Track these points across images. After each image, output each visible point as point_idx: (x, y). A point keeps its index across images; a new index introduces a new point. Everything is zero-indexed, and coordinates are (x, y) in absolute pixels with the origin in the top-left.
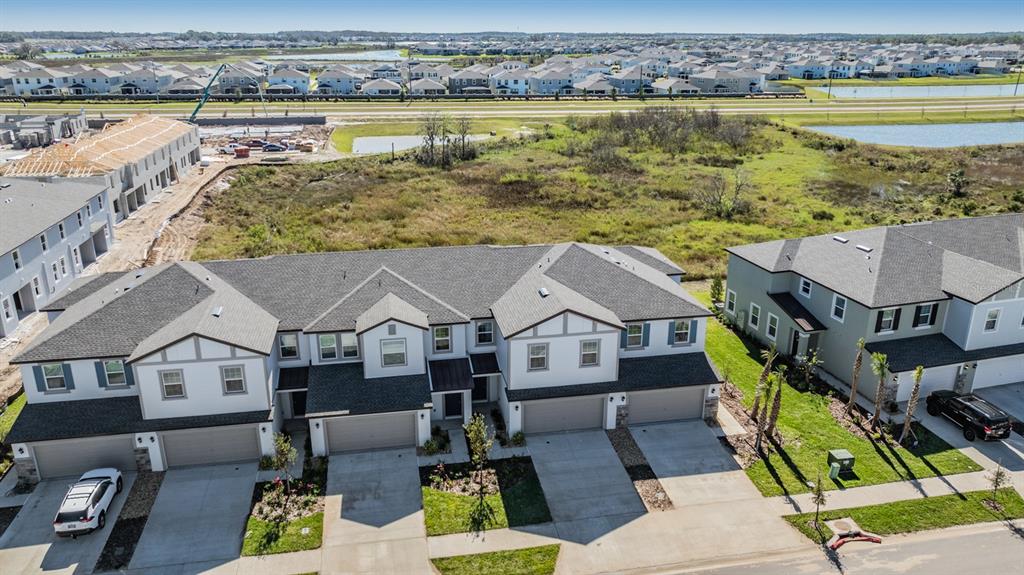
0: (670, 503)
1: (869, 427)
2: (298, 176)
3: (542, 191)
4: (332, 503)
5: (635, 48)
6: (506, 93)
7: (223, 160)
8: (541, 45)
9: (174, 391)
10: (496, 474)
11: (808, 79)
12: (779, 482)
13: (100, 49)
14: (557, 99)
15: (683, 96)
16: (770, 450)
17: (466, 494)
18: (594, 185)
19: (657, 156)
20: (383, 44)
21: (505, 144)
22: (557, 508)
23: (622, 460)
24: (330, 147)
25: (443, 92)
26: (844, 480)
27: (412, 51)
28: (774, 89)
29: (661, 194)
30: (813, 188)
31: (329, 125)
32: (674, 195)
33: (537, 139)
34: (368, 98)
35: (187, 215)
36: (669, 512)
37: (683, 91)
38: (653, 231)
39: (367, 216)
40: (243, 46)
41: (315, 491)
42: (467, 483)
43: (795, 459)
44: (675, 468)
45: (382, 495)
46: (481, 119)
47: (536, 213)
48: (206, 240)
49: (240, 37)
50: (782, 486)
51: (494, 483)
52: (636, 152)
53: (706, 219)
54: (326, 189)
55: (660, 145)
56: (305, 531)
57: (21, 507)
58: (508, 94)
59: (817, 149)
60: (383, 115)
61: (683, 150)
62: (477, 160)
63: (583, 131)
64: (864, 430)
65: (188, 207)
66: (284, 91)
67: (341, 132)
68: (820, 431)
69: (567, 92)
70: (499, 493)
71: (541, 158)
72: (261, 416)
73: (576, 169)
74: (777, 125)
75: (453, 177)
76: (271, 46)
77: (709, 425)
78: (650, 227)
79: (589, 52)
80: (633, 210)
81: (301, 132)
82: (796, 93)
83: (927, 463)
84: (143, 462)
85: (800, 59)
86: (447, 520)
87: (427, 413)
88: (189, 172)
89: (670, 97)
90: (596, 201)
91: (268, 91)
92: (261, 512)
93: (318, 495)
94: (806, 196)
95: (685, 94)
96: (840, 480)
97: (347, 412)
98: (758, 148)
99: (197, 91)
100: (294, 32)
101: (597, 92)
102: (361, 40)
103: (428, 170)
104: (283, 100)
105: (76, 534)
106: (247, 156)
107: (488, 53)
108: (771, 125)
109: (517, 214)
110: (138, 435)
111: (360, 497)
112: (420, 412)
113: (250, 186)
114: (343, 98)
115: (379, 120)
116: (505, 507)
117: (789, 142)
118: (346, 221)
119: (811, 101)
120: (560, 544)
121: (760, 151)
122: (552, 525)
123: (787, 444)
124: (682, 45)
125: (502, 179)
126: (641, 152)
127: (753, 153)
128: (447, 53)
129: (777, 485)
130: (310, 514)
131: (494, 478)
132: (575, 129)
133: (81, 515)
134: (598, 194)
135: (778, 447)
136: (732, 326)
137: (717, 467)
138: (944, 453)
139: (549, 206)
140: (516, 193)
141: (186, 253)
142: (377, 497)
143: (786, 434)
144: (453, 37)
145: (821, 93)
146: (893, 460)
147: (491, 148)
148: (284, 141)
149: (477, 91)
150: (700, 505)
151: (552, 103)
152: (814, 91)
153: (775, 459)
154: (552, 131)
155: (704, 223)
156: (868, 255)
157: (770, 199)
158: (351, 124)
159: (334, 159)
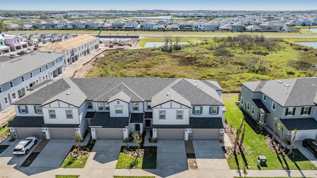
0: (197, 167)
1: (277, 149)
2: (125, 53)
3: (197, 61)
4: (92, 154)
5: (246, 16)
6: (197, 29)
7: (105, 48)
8: (215, 14)
9: (53, 116)
10: (144, 151)
11: (303, 26)
12: (238, 165)
13: (86, 15)
14: (213, 32)
15: (256, 31)
16: (239, 153)
17: (133, 156)
18: (215, 59)
19: (240, 50)
20: (166, 14)
21: (192, 46)
22: (159, 165)
23: (186, 151)
24: (138, 45)
25: (177, 29)
26: (261, 166)
27: (174, 16)
28: (289, 29)
29: (236, 63)
30: (290, 64)
31: (140, 38)
32: (241, 64)
33: (202, 44)
34: (154, 30)
35: (88, 64)
36: (195, 170)
37: (256, 30)
38: (229, 75)
39: (140, 66)
40: (125, 14)
41: (88, 150)
42: (134, 153)
43: (246, 157)
44: (203, 156)
45: (107, 154)
46: (186, 37)
47: (192, 68)
48: (91, 71)
49: (125, 12)
50: (238, 166)
51: (142, 154)
52: (233, 49)
53: (249, 72)
54: (132, 58)
55: (242, 47)
56: (81, 162)
57: (9, 145)
58: (198, 30)
59: (298, 50)
60: (156, 35)
61: (250, 49)
62: (181, 50)
63: (218, 42)
64: (275, 149)
65: (90, 61)
66: (130, 28)
67: (143, 41)
68: (260, 148)
69: (217, 29)
70: (143, 157)
71: (201, 51)
72: (76, 126)
73: (211, 54)
74: (286, 42)
75: (171, 55)
76: (133, 14)
77: (220, 142)
78: (228, 74)
79: (230, 17)
80: (225, 68)
81: (131, 40)
82: (297, 31)
83: (296, 165)
84: (44, 136)
85: (302, 19)
86: (123, 164)
87: (126, 129)
88: (94, 51)
89: (251, 31)
90: (213, 65)
91: (125, 28)
92: (71, 155)
93: (89, 151)
94: (287, 66)
95: (257, 31)
96: (260, 166)
97: (102, 127)
98: (276, 49)
99: (105, 28)
100: (141, 10)
101: (227, 29)
102: (160, 13)
103: (164, 53)
104: (129, 31)
105: (19, 155)
106: (112, 47)
107: (197, 17)
108: (284, 41)
109: (186, 68)
110: (42, 128)
111: (101, 154)
112: (124, 129)
113: (110, 56)
114: (146, 30)
115: (155, 37)
116: (143, 162)
117: (288, 47)
118: (133, 68)
119: (301, 34)
120: (155, 177)
121: (277, 50)
122: (155, 170)
123: (245, 152)
124: (262, 15)
125: (186, 57)
126: (235, 49)
127: (274, 51)
128: (184, 17)
129: (237, 166)
130: (85, 157)
131: (143, 152)
132: (216, 41)
133: (20, 150)
134: (215, 62)
135: (242, 152)
136: (241, 109)
137: (217, 157)
138: (304, 162)
139: (197, 66)
140: (189, 61)
141: (84, 75)
142: (106, 154)
143: (246, 148)
144: (188, 12)
145: (307, 31)
146: (283, 161)
147: (186, 47)
148: (124, 43)
149: (188, 29)
150: (207, 169)
151: (211, 33)
152: (304, 30)
153: (240, 157)
154: (207, 42)
155: (248, 73)
156: (287, 88)
157: (273, 67)
158: (146, 38)
159: (138, 49)
